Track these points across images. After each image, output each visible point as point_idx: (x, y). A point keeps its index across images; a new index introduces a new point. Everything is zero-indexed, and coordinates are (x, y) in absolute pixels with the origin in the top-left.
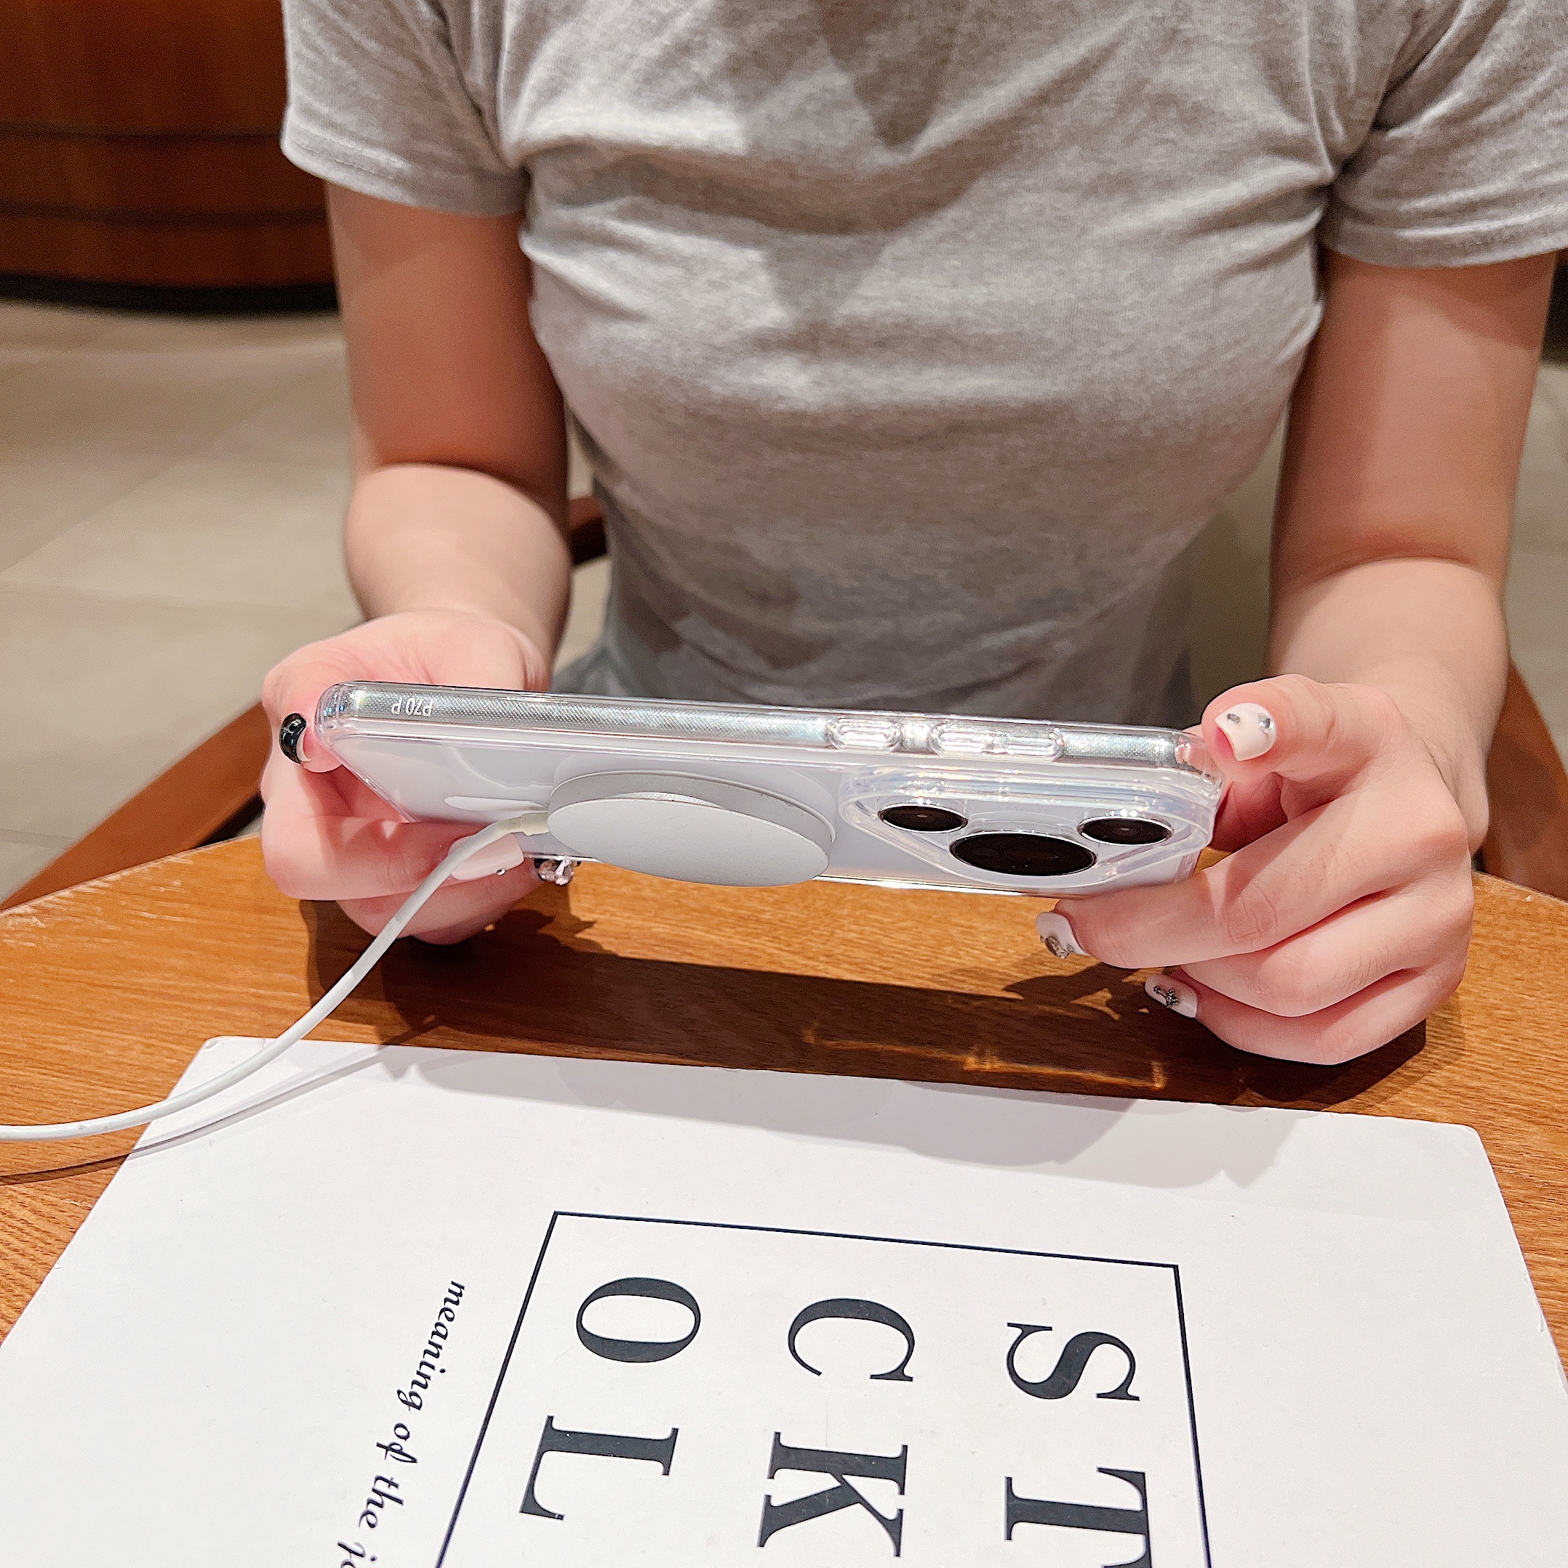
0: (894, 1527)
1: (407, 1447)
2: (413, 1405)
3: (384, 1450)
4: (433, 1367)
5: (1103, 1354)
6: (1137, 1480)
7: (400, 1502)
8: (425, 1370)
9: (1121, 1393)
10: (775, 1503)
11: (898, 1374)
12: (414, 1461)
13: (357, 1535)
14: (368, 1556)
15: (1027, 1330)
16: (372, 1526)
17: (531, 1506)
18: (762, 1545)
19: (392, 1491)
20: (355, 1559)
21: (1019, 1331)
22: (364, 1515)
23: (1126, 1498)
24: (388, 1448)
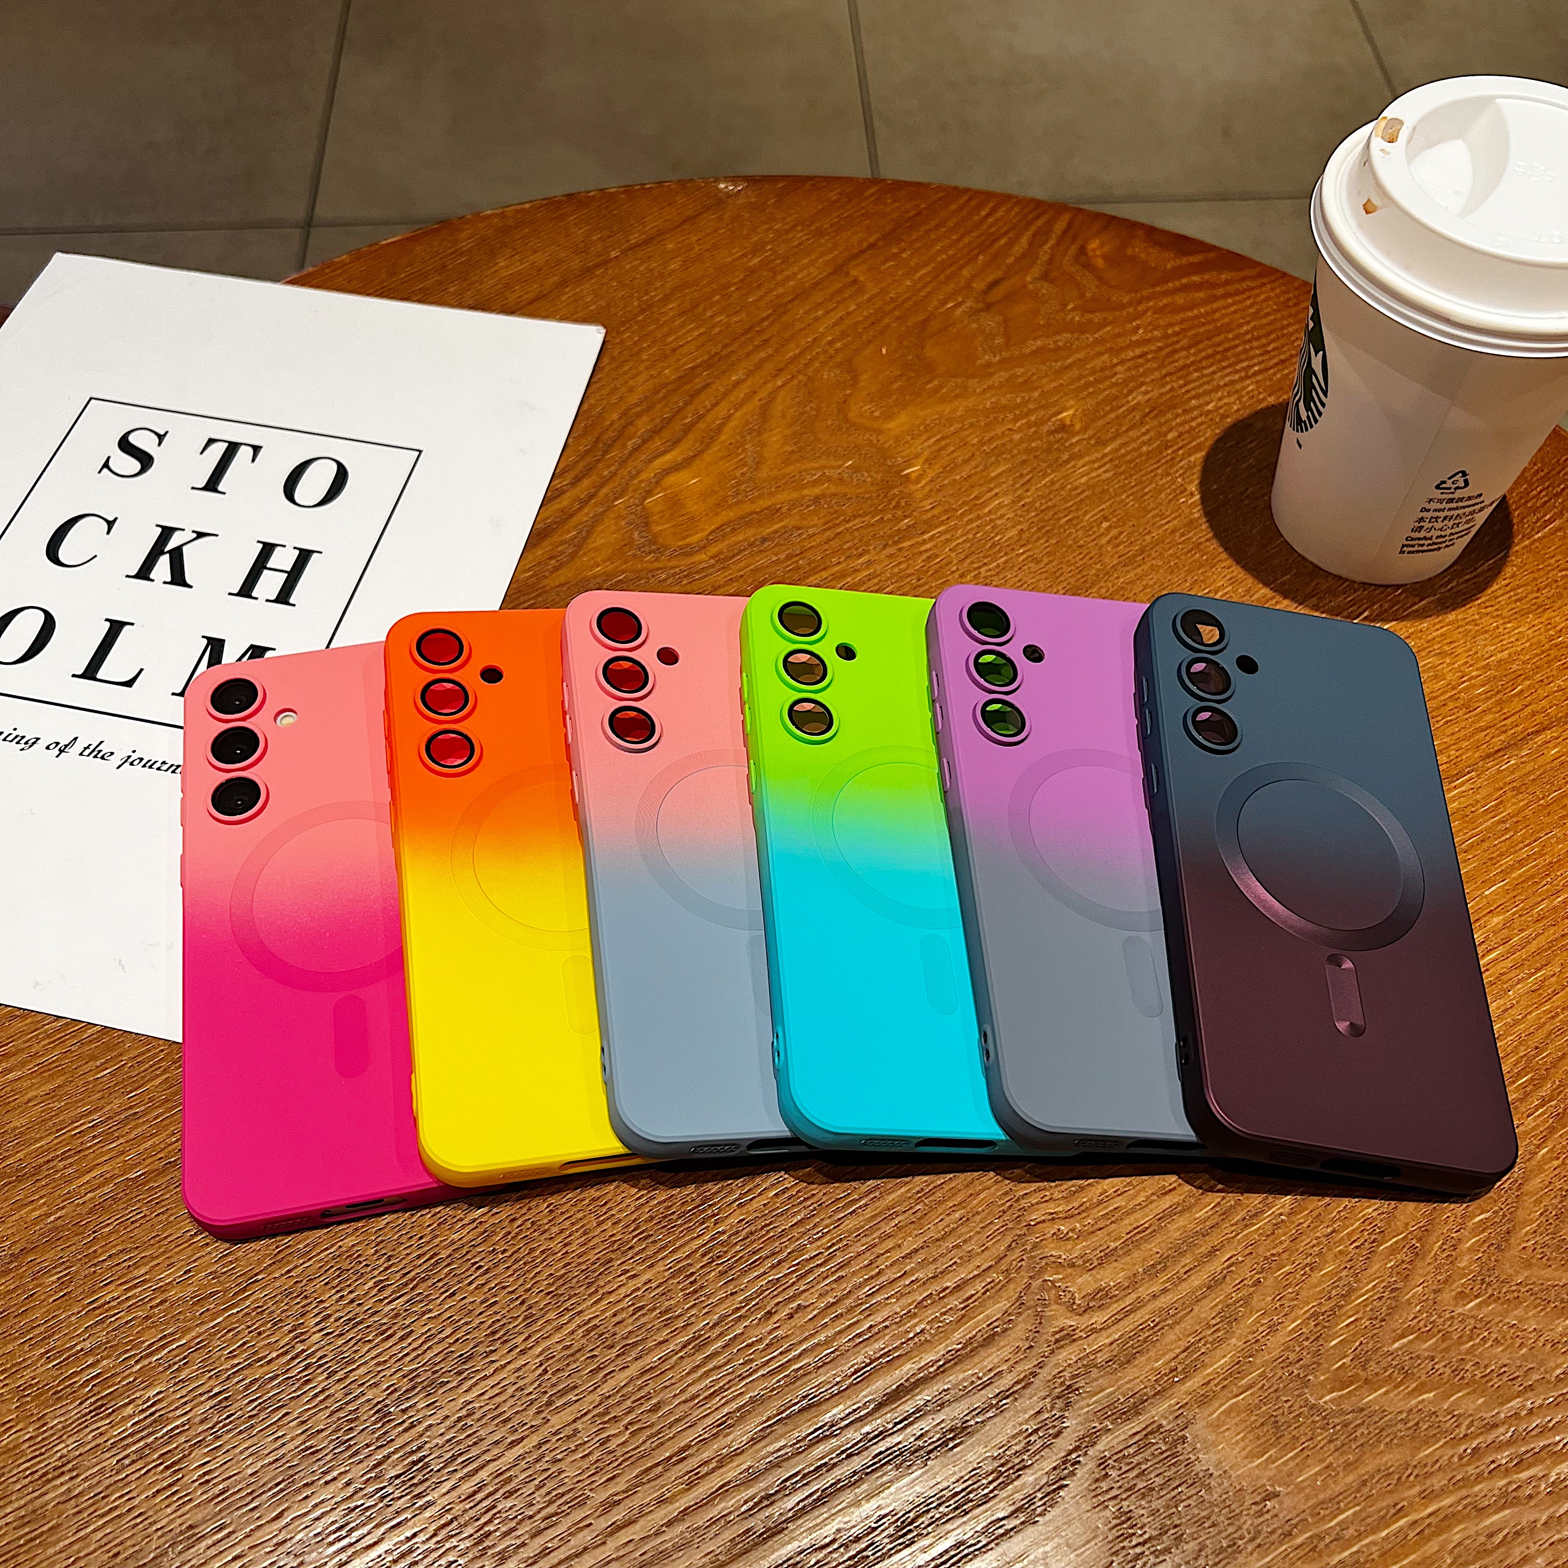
0: (200, 535)
1: (63, 743)
2: (34, 743)
3: (63, 754)
4: (10, 734)
5: (133, 439)
6: (211, 441)
7: (102, 742)
8: (10, 738)
9: (161, 437)
10: (169, 579)
11: (110, 524)
12: (76, 739)
13: (116, 760)
14: (131, 754)
15: (106, 465)
16: (112, 754)
17: (129, 684)
18: (190, 587)
19: (92, 748)
20: (130, 760)
21: (106, 469)
22: (103, 758)
23: (220, 448)
24: (61, 751)
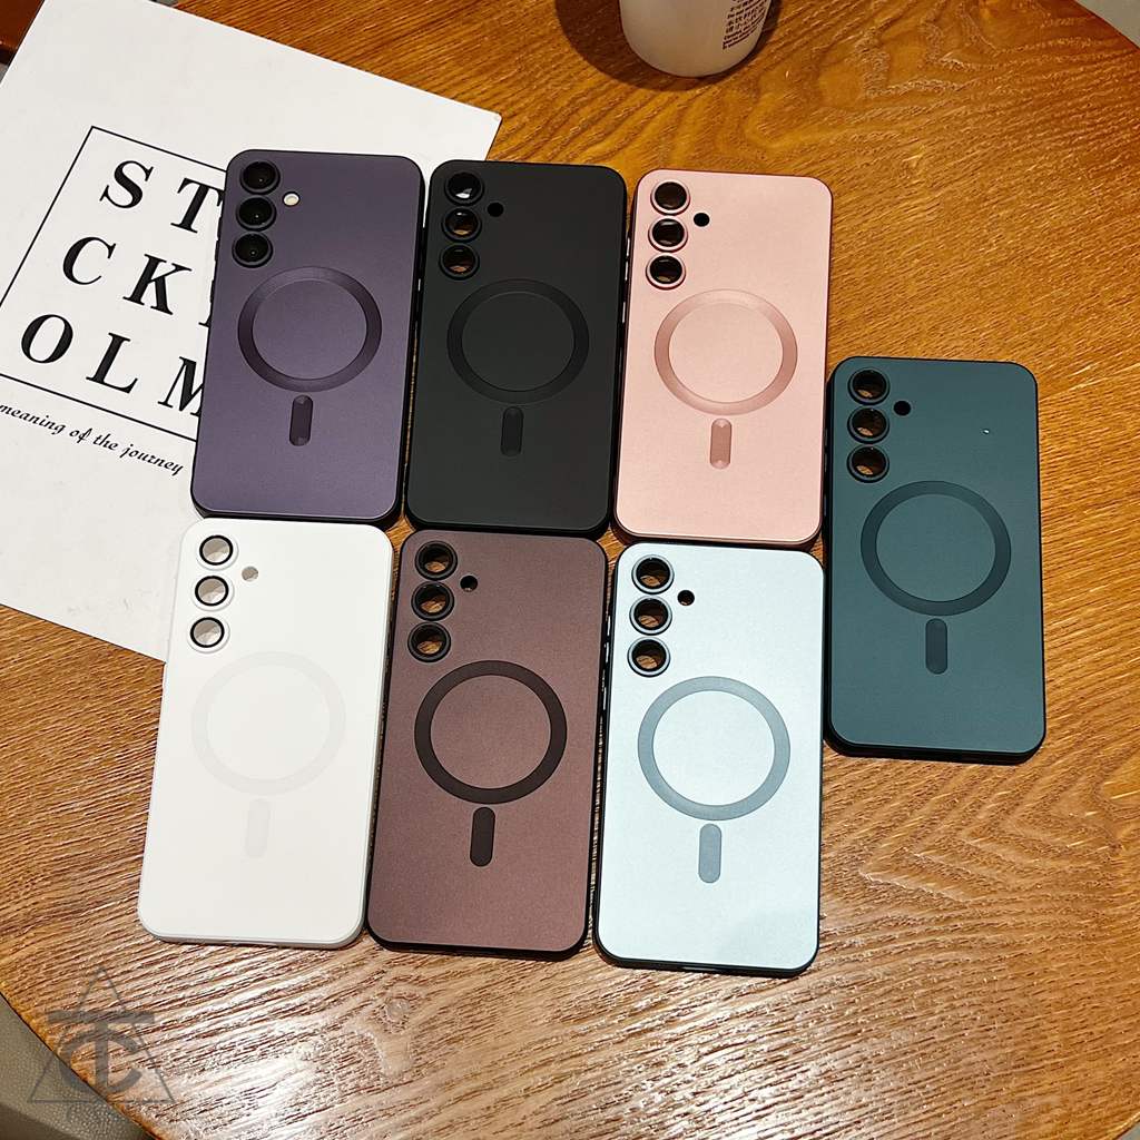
0: (179, 268)
1: (81, 433)
2: (61, 429)
3: (82, 440)
4: (44, 420)
5: (126, 171)
6: (187, 182)
7: (109, 435)
8: (44, 423)
9: (148, 173)
10: (155, 305)
11: (111, 249)
12: (91, 429)
13: (119, 451)
14: (130, 447)
15: (106, 194)
16: (116, 445)
18: (171, 313)
19: (102, 438)
20: (129, 452)
21: (105, 198)
22: (110, 448)
23: (192, 190)
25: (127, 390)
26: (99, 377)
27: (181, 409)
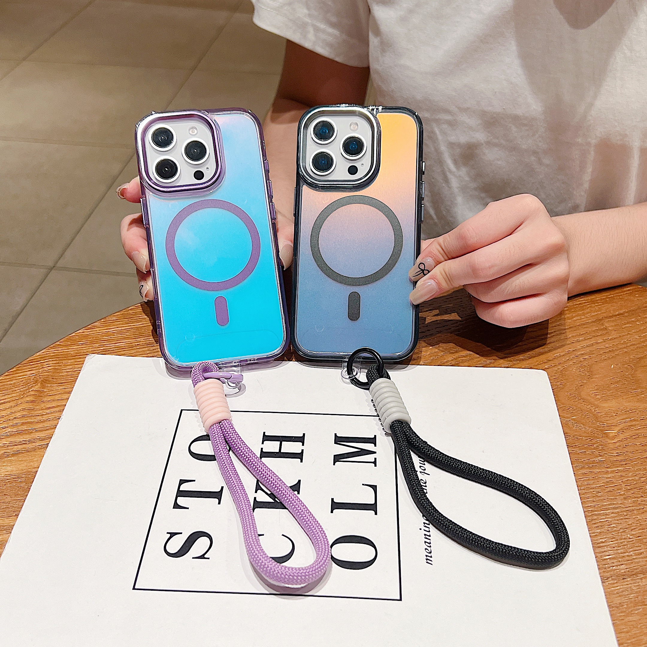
0: (258, 488)
5: (175, 550)
6: (176, 506)
8: (427, 529)
15: (202, 557)
18: (299, 481)
20: (423, 471)
21: (206, 556)
23: (181, 501)
25: (374, 488)
26: (373, 507)
27: (375, 453)
